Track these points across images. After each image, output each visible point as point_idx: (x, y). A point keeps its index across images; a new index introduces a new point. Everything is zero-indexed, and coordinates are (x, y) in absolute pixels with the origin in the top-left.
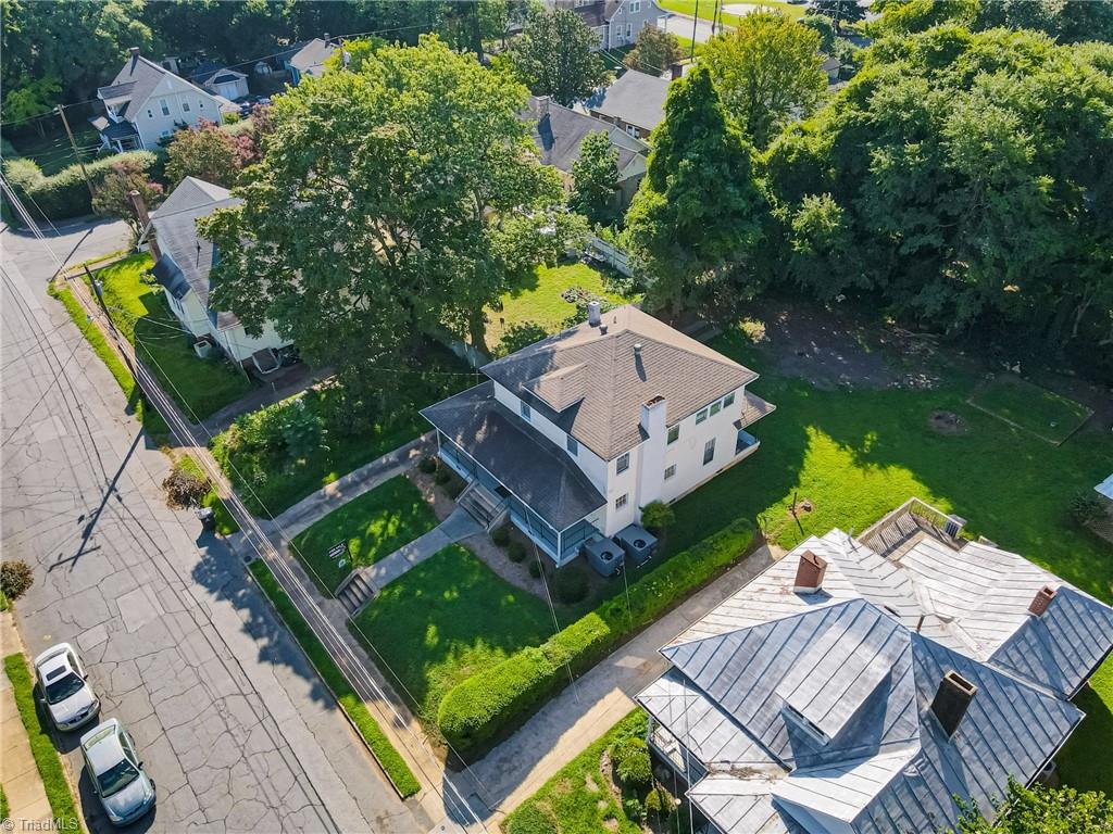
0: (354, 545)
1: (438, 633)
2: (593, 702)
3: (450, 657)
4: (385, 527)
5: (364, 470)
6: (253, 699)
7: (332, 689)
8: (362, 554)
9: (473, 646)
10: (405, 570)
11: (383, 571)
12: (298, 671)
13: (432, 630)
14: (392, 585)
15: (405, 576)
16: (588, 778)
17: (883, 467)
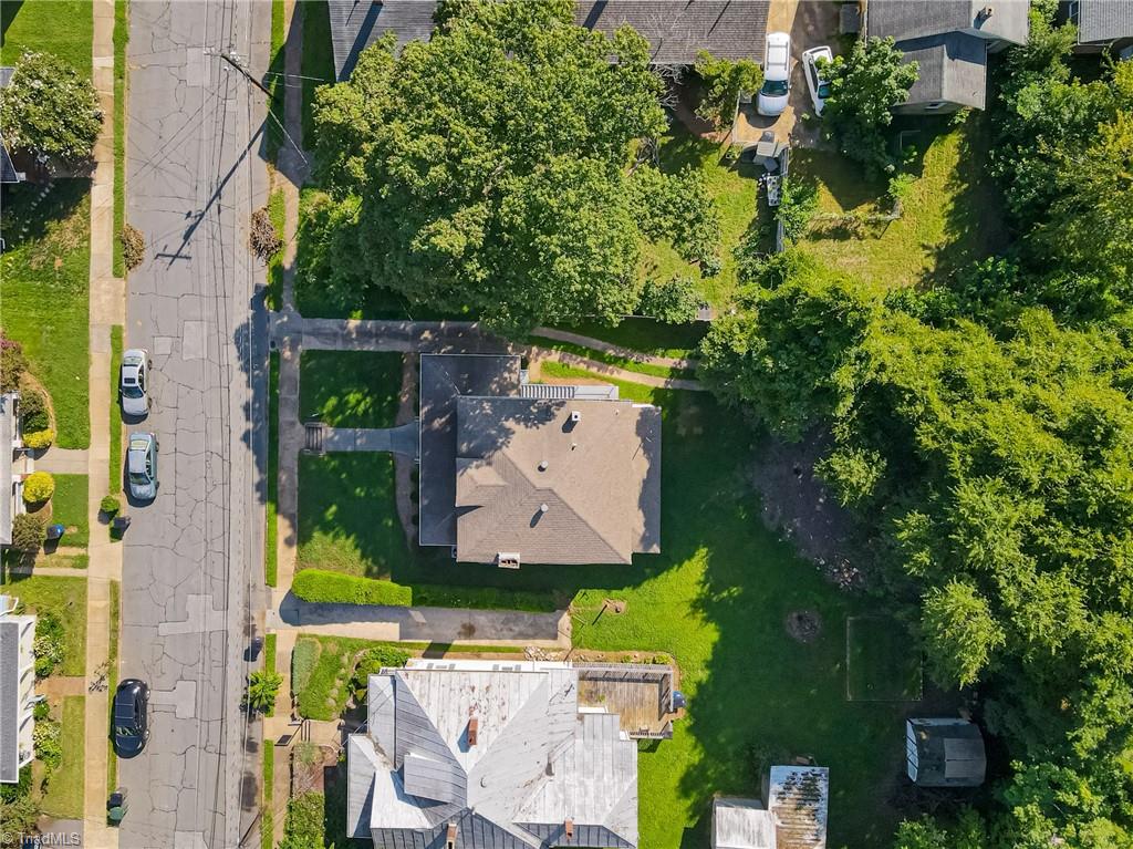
0: (333, 401)
1: (335, 514)
3: (331, 535)
4: (359, 402)
5: (384, 325)
7: (269, 491)
8: (332, 414)
9: (348, 537)
10: (349, 449)
11: (336, 438)
13: (334, 508)
14: (332, 455)
15: (344, 454)
16: (347, 654)
17: (707, 620)
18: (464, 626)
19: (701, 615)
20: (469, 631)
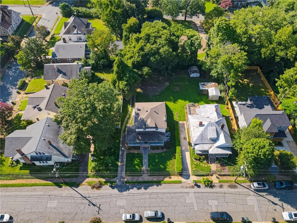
0: (136, 167)
2: (185, 156)
3: (167, 166)
4: (137, 161)
6: (152, 193)
7: (158, 183)
8: (139, 167)
9: (167, 163)
10: (147, 163)
11: (145, 166)
12: (152, 186)
13: (161, 166)
14: (149, 167)
15: (149, 164)
16: (194, 163)
17: (177, 101)
18: (184, 139)
19: (176, 102)
20: (185, 138)
